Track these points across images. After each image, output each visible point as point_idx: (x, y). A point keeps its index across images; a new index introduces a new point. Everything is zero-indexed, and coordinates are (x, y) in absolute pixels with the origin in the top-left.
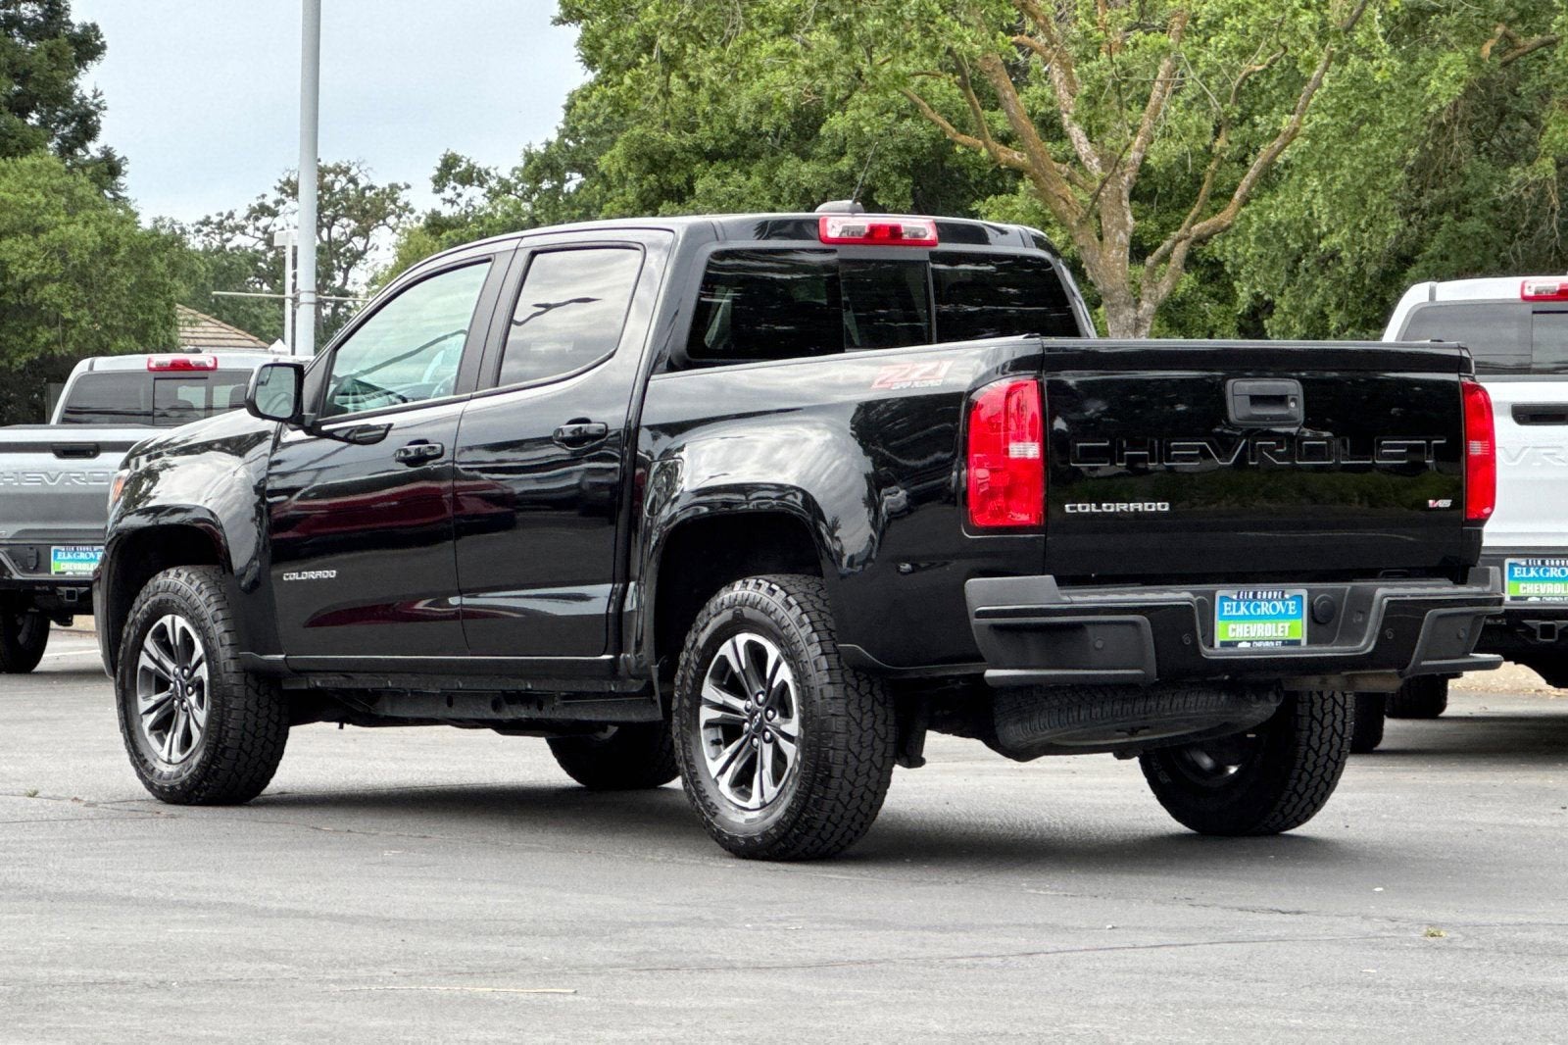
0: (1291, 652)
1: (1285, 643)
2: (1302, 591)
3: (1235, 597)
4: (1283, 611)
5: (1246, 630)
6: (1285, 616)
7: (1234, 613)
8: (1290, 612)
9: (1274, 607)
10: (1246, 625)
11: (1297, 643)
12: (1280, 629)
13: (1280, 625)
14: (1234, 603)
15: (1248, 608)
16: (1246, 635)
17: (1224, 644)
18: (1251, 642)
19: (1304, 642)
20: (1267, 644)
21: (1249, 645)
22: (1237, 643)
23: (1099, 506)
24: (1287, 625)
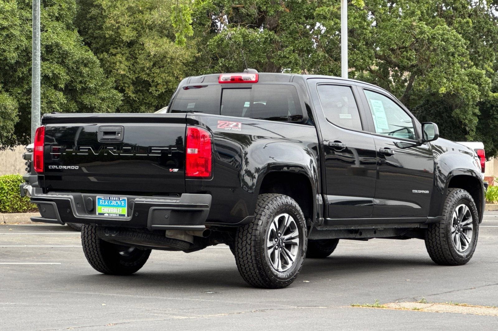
0: (122, 219)
1: (120, 215)
2: (125, 197)
3: (103, 198)
4: (120, 204)
5: (108, 210)
6: (121, 206)
7: (104, 204)
8: (122, 205)
9: (117, 203)
10: (107, 208)
11: (124, 215)
12: (119, 211)
13: (119, 209)
14: (104, 201)
15: (108, 202)
16: (107, 211)
17: (100, 214)
18: (109, 214)
19: (126, 216)
20: (114, 215)
21: (108, 215)
22: (104, 214)
23: (58, 167)
24: (121, 209)
